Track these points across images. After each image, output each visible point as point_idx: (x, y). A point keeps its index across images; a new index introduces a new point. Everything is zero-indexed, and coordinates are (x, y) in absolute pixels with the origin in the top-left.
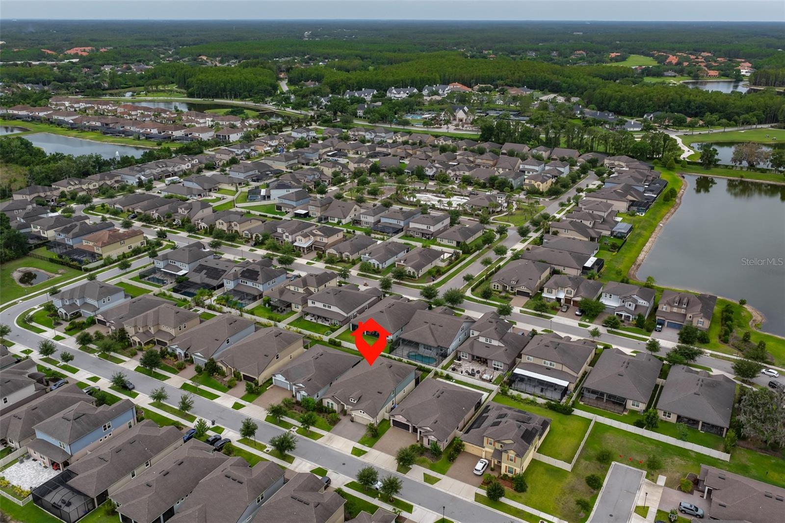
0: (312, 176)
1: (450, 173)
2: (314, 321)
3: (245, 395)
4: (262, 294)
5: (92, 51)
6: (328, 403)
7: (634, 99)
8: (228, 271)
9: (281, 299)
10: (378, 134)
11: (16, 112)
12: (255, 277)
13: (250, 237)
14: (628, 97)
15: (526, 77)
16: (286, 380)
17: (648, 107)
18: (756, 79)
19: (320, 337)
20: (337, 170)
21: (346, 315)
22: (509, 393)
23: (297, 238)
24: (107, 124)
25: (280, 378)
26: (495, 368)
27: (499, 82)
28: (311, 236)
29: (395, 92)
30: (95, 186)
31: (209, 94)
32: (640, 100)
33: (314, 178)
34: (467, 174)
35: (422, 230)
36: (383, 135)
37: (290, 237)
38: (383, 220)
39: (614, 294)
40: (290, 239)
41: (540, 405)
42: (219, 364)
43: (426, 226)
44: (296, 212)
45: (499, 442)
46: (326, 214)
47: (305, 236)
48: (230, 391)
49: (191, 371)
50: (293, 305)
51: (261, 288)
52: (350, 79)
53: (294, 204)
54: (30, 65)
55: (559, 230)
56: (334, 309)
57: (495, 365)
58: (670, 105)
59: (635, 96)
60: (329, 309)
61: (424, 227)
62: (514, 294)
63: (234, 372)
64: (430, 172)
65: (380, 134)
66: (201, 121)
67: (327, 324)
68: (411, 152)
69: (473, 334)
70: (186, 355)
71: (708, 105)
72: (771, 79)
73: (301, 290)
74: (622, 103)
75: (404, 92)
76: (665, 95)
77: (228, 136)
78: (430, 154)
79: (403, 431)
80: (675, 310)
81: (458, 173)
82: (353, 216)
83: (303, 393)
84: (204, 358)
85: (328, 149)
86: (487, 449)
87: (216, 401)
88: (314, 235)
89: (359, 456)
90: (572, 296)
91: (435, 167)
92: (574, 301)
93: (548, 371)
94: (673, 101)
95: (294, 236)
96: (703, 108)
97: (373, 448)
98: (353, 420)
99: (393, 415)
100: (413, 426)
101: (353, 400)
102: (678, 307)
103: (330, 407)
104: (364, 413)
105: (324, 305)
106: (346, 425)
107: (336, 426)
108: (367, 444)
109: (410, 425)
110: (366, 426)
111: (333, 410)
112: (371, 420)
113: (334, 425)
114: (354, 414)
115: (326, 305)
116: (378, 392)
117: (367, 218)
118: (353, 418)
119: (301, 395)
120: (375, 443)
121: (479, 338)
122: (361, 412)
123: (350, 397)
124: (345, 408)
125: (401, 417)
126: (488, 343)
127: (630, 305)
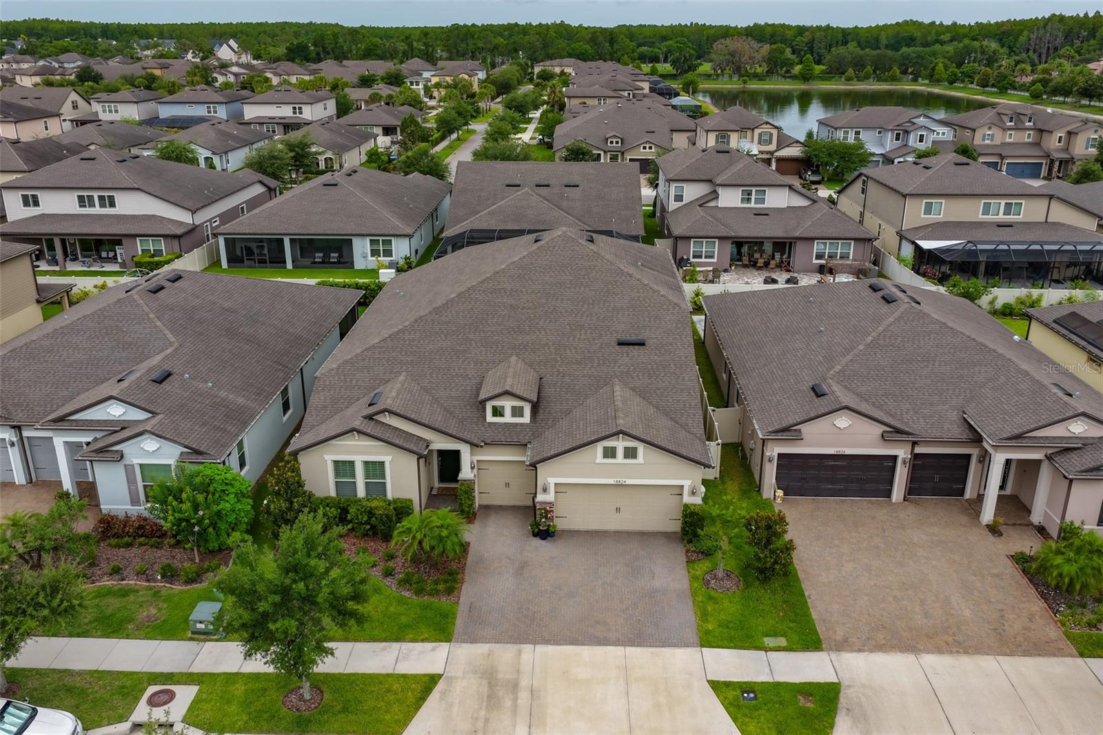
2: (45, 267)
6: (346, 468)
39: (864, 128)
43: (290, 108)
55: (588, 101)
56: (129, 204)
57: (819, 256)
61: (286, 112)
65: (72, 65)
67: (112, 268)
79: (856, 511)
80: (1011, 137)
90: (773, 147)
92: (779, 160)
93: (1006, 229)
97: (841, 646)
98: (560, 524)
99: (786, 429)
100: (916, 456)
101: (508, 412)
102: (1016, 129)
103: (361, 492)
104: (630, 453)
105: (81, 199)
106: (522, 569)
107: (467, 593)
108: (775, 635)
109: (902, 453)
110: (644, 536)
111: (395, 501)
112: (687, 484)
113: (450, 591)
114: (552, 481)
115: (91, 198)
116: (620, 344)
117: (116, 111)
118: (547, 511)
119: (129, 470)
120: (807, 615)
121: (717, 198)
122: (610, 453)
123: (482, 396)
124: (466, 473)
125: (842, 421)
126: (752, 205)
127: (921, 141)
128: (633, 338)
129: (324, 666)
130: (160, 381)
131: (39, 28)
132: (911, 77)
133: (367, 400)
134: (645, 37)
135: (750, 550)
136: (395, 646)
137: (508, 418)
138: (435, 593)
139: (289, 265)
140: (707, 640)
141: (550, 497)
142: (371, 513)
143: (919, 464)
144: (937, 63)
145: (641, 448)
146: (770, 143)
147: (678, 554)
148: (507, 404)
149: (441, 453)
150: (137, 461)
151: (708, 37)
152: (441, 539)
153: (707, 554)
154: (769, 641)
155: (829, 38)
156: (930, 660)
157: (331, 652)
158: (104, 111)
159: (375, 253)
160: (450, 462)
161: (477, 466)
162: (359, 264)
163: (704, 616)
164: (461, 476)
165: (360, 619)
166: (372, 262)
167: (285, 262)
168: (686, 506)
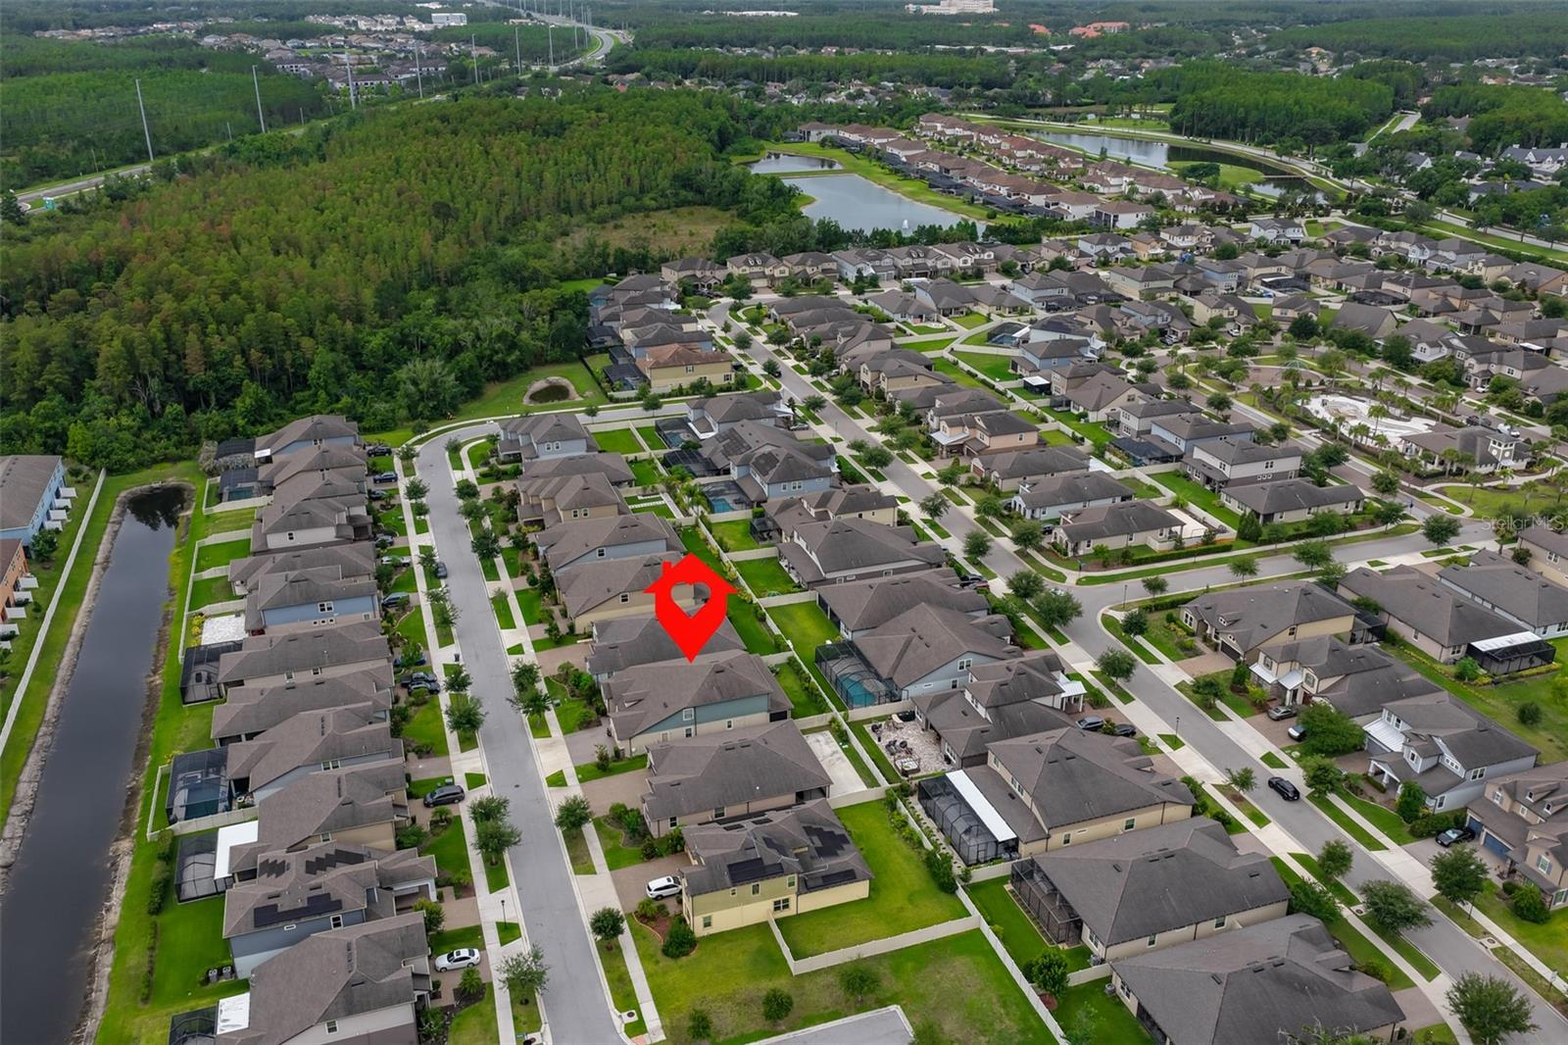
1: (1471, 366)
2: (786, 569)
5: (1124, 29)
10: (1440, 252)
11: (847, 135)
12: (767, 468)
20: (1226, 314)
24: (947, 171)
28: (966, 427)
30: (782, 272)
31: (1211, 128)
35: (1211, 468)
36: (1451, 256)
37: (935, 420)
38: (1155, 431)
39: (1417, 721)
40: (935, 424)
43: (1219, 462)
44: (1028, 379)
46: (1071, 395)
50: (784, 535)
51: (766, 490)
53: (1037, 362)
54: (983, 51)
61: (1215, 463)
62: (1215, 648)
66: (1113, 181)
67: (798, 581)
68: (1456, 303)
73: (813, 512)
77: (1116, 217)
78: (1498, 315)
85: (1272, 270)
87: (503, 632)
88: (973, 426)
89: (548, 787)
90: (1314, 691)
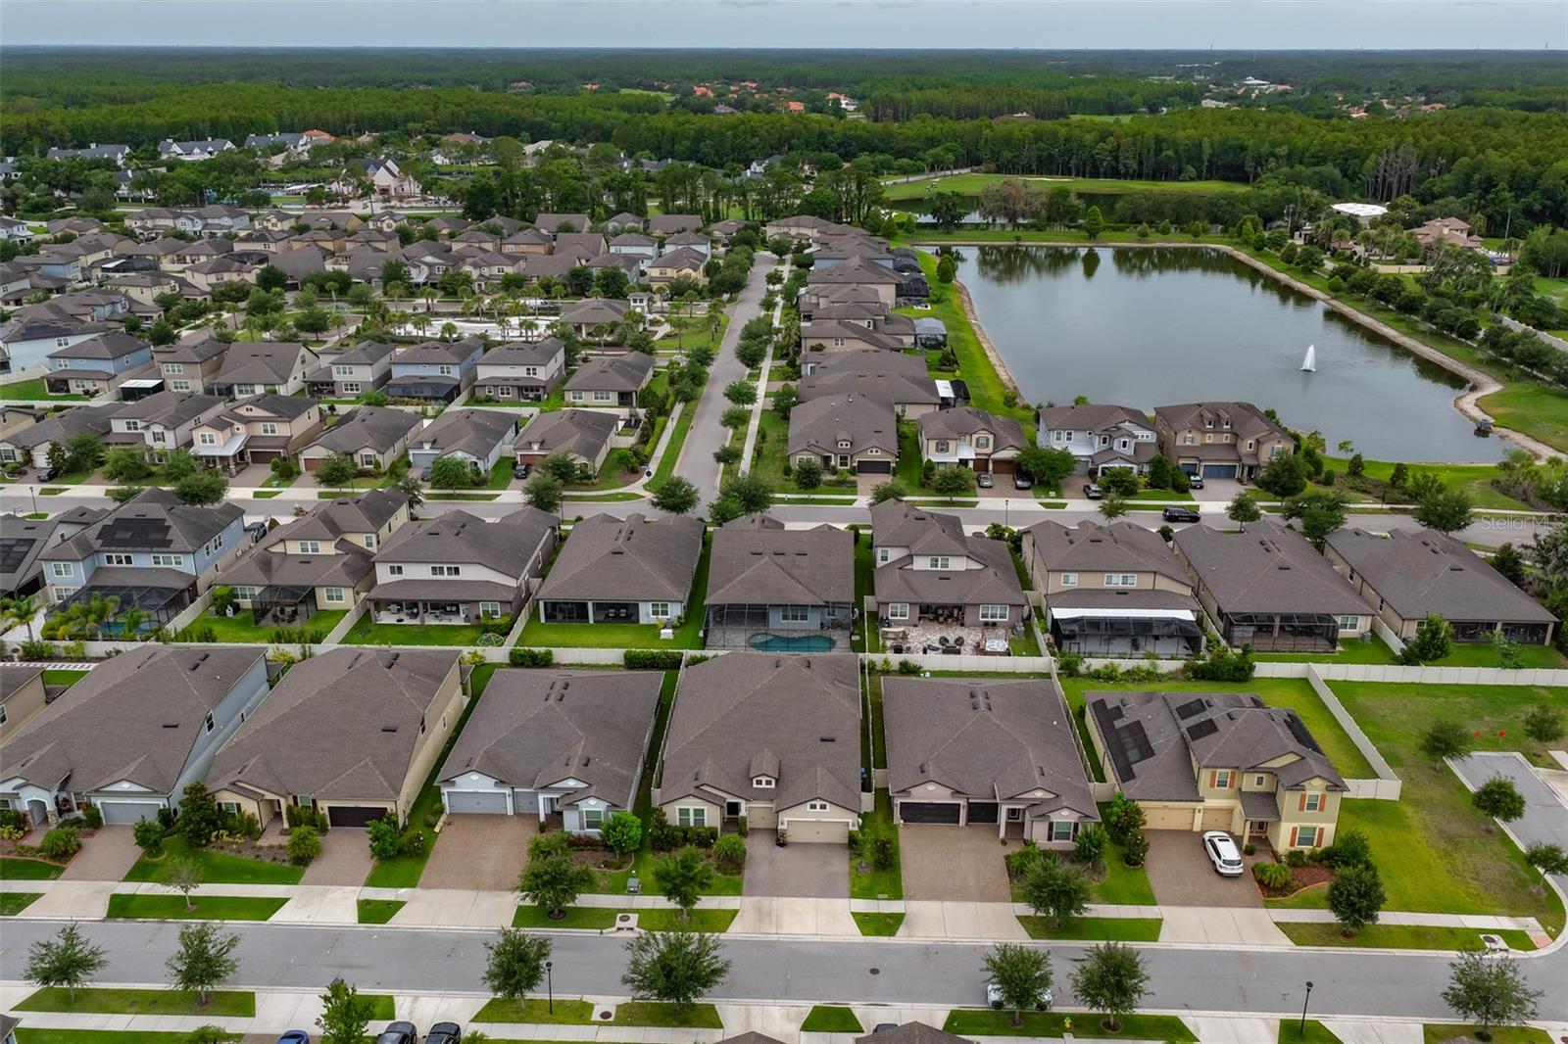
0: (108, 308)
2: (407, 621)
3: (375, 868)
4: (194, 585)
6: (684, 812)
7: (722, 135)
8: (40, 539)
9: (274, 582)
10: (209, 221)
12: (159, 536)
13: (19, 458)
14: (710, 130)
15: (468, 114)
16: (501, 783)
17: (753, 148)
18: (877, 112)
19: (475, 654)
20: (167, 290)
21: (513, 583)
22: (1082, 669)
23: (197, 435)
25: (474, 784)
26: (986, 624)
27: (411, 125)
28: (237, 425)
29: (180, 151)
32: (735, 136)
33: (113, 312)
34: (509, 270)
35: (516, 379)
36: (226, 221)
37: (169, 436)
38: (398, 373)
39: (1075, 430)
40: (170, 442)
41: (1172, 676)
42: (227, 798)
43: (525, 368)
44: (123, 386)
45: (1254, 769)
46: (224, 379)
47: (220, 424)
48: (310, 871)
49: (112, 850)
50: (322, 595)
51: (187, 565)
52: (49, 124)
53: (107, 368)
55: (824, 342)
56: (470, 573)
57: (984, 616)
58: (790, 144)
59: (724, 129)
60: (454, 577)
61: (520, 372)
62: (853, 472)
63: (289, 808)
64: (419, 276)
65: (216, 221)
67: (458, 621)
68: (329, 246)
69: (884, 558)
70: (63, 807)
71: (858, 138)
72: (900, 110)
73: (327, 548)
74: (702, 144)
75: (203, 151)
76: (778, 124)
79: (943, 829)
80: (1210, 439)
81: (486, 272)
82: (300, 376)
83: (593, 805)
84: (155, 793)
85: (101, 255)
86: (1210, 803)
87: (279, 917)
88: (247, 421)
89: (892, 934)
90: (990, 450)
91: (425, 264)
92: (995, 462)
93: (1122, 596)
94: (793, 135)
95: (182, 430)
96: (851, 145)
97: (910, 898)
98: (789, 839)
99: (904, 791)
100: (969, 804)
101: (764, 783)
102: (1214, 432)
103: (692, 824)
104: (823, 807)
105: (434, 569)
106: (771, 862)
107: (747, 873)
108: (883, 893)
109: (963, 802)
110: (830, 845)
111: (710, 828)
112: (850, 821)
113: (739, 873)
114: (786, 819)
115: (441, 569)
116: (823, 740)
117: (351, 373)
118: (783, 834)
119: (581, 813)
120: (900, 884)
121: (912, 563)
122: (813, 807)
123: (751, 776)
124: (743, 813)
125: (931, 787)
126: (939, 568)
127: (1124, 446)
128: (829, 737)
129: (698, 906)
130: (586, 765)
131: (134, 126)
132: (1220, 227)
133: (692, 775)
134: (906, 139)
135: (876, 855)
136: (717, 897)
137: (764, 786)
138: (732, 874)
139: (591, 621)
140: (853, 895)
141: (785, 827)
142: (699, 835)
143: (971, 807)
144: (1245, 221)
145: (828, 805)
146: (987, 446)
147: (846, 854)
148: (764, 779)
149: (729, 804)
150: (585, 809)
151: (986, 141)
152: (735, 849)
153: (860, 855)
154: (880, 896)
155: (1139, 145)
156: (947, 904)
157: (699, 899)
158: (339, 373)
159: (655, 613)
160: (733, 808)
161: (749, 810)
162: (643, 620)
163: (854, 885)
164: (741, 814)
165: (709, 886)
166: (653, 619)
167: (587, 618)
168: (850, 832)
